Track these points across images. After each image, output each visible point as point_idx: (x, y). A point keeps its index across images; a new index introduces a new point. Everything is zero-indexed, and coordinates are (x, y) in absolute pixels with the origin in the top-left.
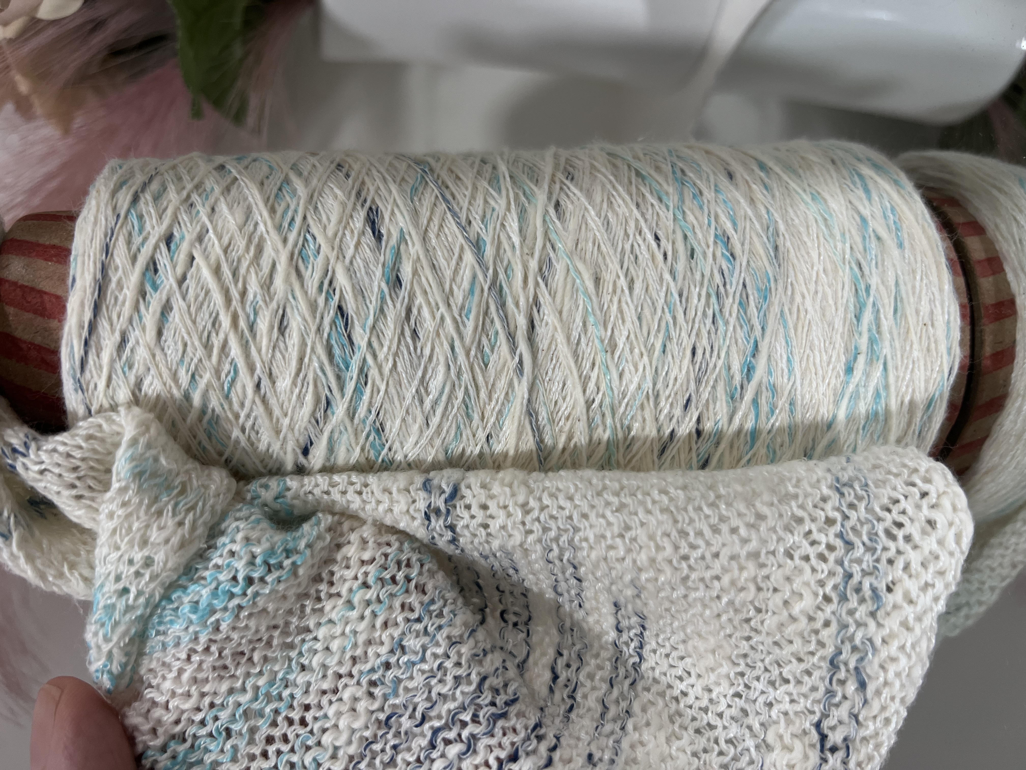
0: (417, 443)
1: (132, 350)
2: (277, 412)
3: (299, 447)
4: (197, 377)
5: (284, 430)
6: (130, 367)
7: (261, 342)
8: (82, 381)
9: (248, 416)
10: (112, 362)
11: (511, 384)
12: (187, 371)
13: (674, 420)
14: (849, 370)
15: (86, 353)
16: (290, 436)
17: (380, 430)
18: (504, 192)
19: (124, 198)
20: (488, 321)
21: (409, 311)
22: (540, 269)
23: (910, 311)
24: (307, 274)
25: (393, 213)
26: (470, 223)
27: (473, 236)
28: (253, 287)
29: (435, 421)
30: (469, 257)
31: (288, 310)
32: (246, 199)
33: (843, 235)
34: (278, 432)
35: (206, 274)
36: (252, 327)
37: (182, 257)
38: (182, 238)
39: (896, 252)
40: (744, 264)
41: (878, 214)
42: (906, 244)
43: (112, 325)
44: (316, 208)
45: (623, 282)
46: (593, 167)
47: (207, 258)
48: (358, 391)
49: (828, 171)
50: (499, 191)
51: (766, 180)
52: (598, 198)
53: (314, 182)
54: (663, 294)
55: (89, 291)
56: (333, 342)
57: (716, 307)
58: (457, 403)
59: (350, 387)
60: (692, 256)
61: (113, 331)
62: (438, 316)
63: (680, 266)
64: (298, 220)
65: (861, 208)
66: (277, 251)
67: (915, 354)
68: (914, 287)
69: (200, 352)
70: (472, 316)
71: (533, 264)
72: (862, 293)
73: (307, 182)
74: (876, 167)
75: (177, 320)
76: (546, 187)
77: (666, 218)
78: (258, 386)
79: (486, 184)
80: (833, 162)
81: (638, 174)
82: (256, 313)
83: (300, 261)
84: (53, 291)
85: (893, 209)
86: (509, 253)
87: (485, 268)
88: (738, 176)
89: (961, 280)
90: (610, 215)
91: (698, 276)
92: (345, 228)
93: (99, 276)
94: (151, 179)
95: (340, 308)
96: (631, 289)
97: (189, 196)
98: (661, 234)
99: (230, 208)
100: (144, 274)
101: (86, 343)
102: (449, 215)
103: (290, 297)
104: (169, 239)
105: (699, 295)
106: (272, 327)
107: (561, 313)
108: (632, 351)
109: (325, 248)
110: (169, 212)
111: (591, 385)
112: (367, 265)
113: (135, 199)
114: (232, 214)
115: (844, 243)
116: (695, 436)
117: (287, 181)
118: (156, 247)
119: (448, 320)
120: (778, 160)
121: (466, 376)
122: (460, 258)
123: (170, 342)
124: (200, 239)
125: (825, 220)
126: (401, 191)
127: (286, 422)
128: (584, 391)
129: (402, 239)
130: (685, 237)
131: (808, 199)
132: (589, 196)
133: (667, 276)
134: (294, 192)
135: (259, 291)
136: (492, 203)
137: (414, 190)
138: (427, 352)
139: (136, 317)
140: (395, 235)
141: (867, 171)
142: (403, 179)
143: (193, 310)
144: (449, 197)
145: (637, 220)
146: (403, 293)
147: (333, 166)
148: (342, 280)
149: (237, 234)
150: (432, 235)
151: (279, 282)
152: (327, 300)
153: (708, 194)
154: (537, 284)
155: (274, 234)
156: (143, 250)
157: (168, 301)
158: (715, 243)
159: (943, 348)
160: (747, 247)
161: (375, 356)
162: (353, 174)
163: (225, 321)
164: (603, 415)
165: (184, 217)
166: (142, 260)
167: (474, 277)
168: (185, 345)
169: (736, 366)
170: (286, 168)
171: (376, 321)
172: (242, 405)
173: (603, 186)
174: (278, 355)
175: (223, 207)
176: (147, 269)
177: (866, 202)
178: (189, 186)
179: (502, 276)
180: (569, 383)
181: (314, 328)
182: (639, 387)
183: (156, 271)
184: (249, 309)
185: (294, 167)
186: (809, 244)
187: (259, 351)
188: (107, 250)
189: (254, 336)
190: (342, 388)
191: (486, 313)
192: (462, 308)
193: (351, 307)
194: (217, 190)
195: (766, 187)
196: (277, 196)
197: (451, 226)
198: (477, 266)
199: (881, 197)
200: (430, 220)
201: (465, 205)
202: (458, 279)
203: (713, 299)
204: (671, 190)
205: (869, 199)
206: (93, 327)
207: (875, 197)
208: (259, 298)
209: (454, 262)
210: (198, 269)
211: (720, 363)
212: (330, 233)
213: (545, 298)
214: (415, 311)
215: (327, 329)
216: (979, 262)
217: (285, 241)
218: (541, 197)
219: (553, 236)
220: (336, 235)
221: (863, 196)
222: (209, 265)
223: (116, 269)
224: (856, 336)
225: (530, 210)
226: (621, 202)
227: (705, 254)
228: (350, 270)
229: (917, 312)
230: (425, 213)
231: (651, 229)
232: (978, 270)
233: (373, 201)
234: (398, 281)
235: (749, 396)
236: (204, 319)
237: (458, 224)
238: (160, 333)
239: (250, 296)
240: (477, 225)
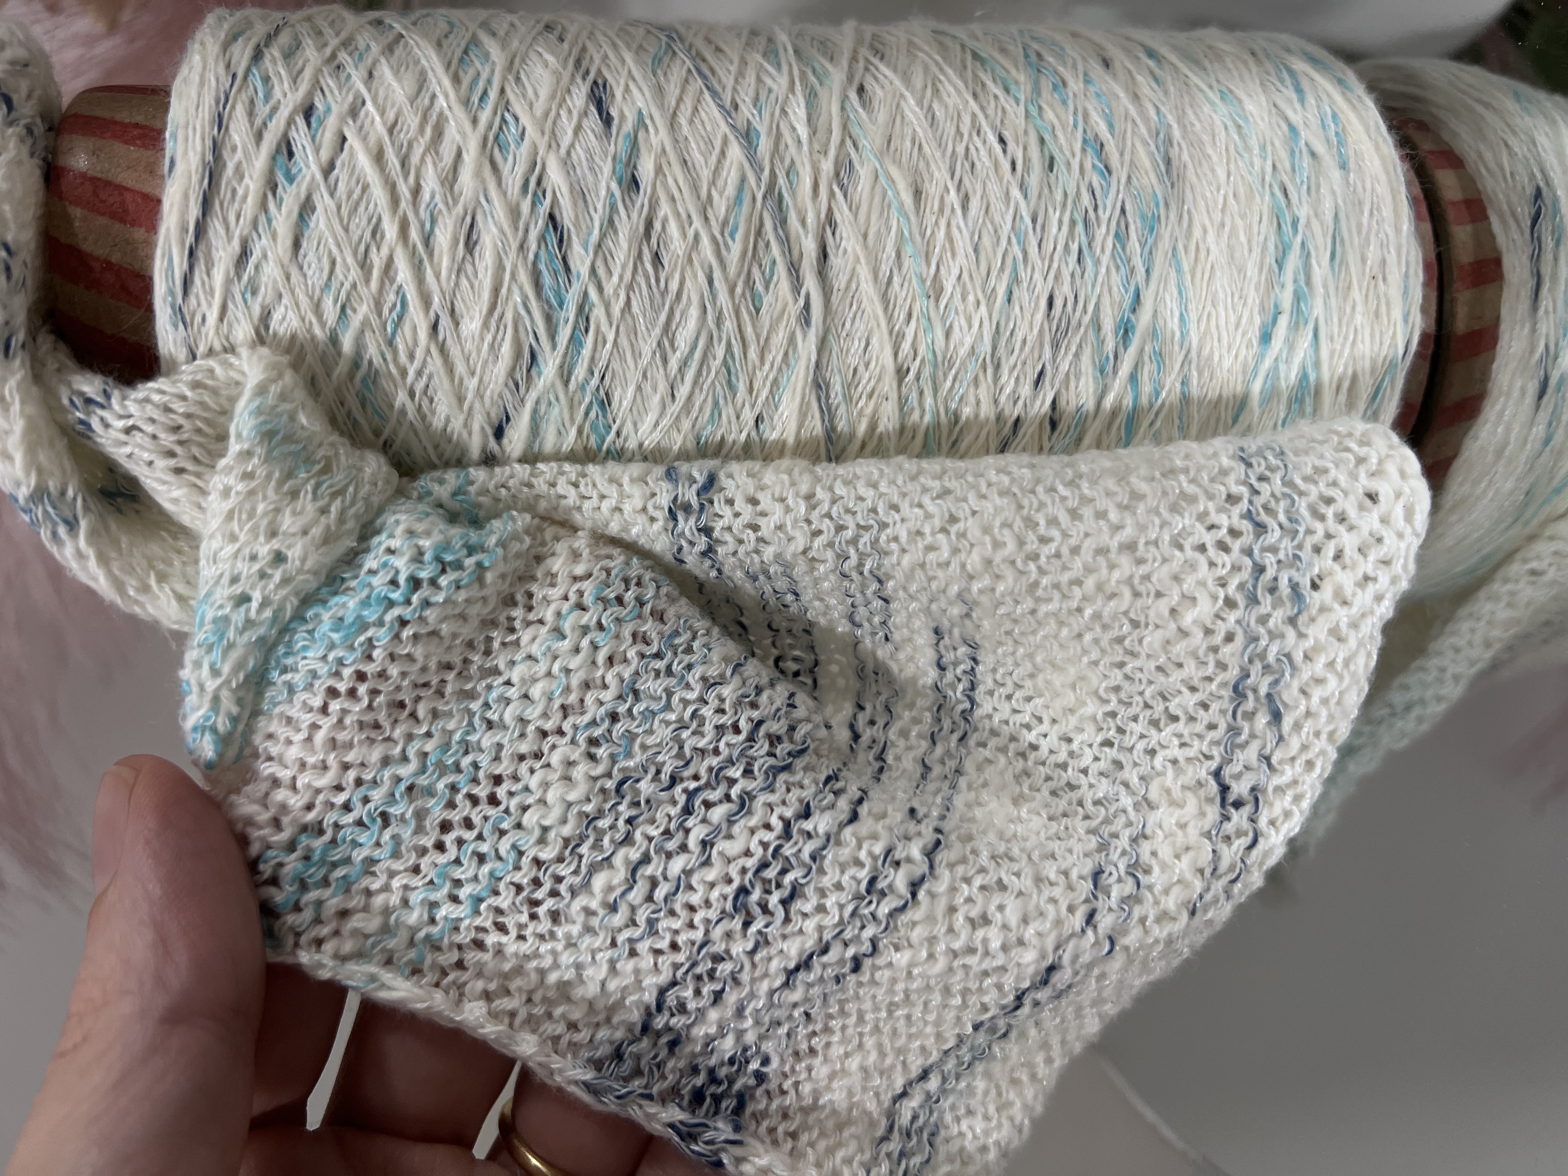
0: (657, 424)
1: (257, 268)
2: (460, 368)
3: (490, 423)
4: (349, 311)
5: (470, 396)
6: (254, 293)
7: (440, 264)
8: (185, 310)
9: (419, 373)
10: (228, 283)
11: (792, 340)
12: (336, 301)
13: (1020, 403)
14: (1266, 338)
15: (191, 267)
16: (477, 405)
17: (605, 403)
18: (785, 68)
19: (241, 54)
20: (761, 244)
21: (649, 225)
22: (837, 174)
23: (1353, 259)
24: (506, 170)
25: (627, 89)
26: (736, 107)
27: (741, 124)
28: (430, 183)
29: (683, 391)
30: (735, 152)
31: (479, 218)
32: (417, 62)
33: (1263, 148)
34: (461, 399)
35: (364, 161)
36: (427, 240)
37: (328, 137)
38: (328, 110)
39: (1336, 175)
40: (1123, 180)
41: (1314, 122)
42: (1352, 165)
43: (227, 229)
44: (518, 79)
45: (953, 197)
46: (910, 43)
47: (364, 139)
48: (575, 342)
49: (1245, 63)
50: (778, 66)
51: (1157, 71)
52: (918, 82)
53: (515, 44)
54: (1009, 218)
55: (195, 179)
56: (542, 267)
57: (1083, 238)
58: (716, 364)
59: (564, 334)
60: (1051, 168)
61: (230, 238)
62: (691, 233)
63: (1034, 180)
64: (493, 94)
65: (1290, 114)
66: (464, 135)
67: (1359, 319)
68: (1359, 226)
69: (355, 273)
70: (739, 236)
71: (827, 166)
72: (1287, 228)
73: (504, 44)
74: (1313, 61)
75: (322, 225)
76: (845, 63)
77: (1016, 113)
78: (435, 327)
79: (759, 58)
80: (1253, 54)
81: (976, 56)
82: (433, 221)
83: (496, 151)
84: (138, 187)
85: (1334, 116)
86: (793, 149)
87: (758, 170)
88: (1117, 65)
89: (1428, 226)
90: (936, 106)
91: (1059, 197)
92: (560, 106)
93: (209, 157)
94: (278, 30)
95: (552, 217)
96: (965, 208)
97: (334, 56)
98: (1008, 135)
99: (396, 73)
100: (274, 158)
101: (191, 253)
102: (707, 95)
103: (483, 200)
104: (308, 112)
105: (1060, 222)
106: (456, 241)
107: (865, 236)
108: (964, 299)
109: (529, 131)
110: (307, 74)
111: (906, 346)
112: (591, 159)
113: (257, 56)
114: (400, 81)
115: (1265, 159)
116: (1048, 427)
117: (474, 41)
118: (290, 122)
119: (705, 241)
120: (1175, 48)
121: (729, 325)
122: (723, 153)
123: (311, 257)
124: (354, 112)
125: (1239, 127)
126: (640, 62)
127: (472, 384)
128: (896, 355)
129: (641, 123)
130: (1042, 141)
131: (1214, 97)
132: (907, 79)
133: (1016, 193)
134: (487, 56)
135: (438, 188)
136: (768, 81)
137: (657, 61)
138: (674, 286)
139: (263, 219)
140: (631, 118)
141: (1300, 65)
142: (641, 47)
143: (345, 211)
144: (708, 73)
145: (974, 116)
146: (642, 200)
147: (540, 27)
148: (555, 176)
149: (407, 109)
150: (683, 120)
151: (466, 178)
152: (534, 204)
153: (1075, 85)
154: (832, 194)
155: (459, 111)
156: (271, 125)
157: (309, 198)
158: (1084, 150)
159: (1397, 314)
160: (1127, 157)
161: (600, 289)
162: (569, 37)
163: (390, 230)
164: (921, 393)
165: (329, 82)
166: (270, 139)
167: (743, 180)
168: (333, 263)
169: (1108, 325)
170: (473, 27)
171: (603, 236)
172: (411, 357)
173: (926, 69)
174: (464, 282)
175: (385, 71)
176: (278, 151)
177: (1298, 106)
178: (334, 42)
179: (782, 181)
180: (874, 341)
181: (515, 245)
182: (972, 351)
183: (291, 154)
184: (424, 214)
185: (485, 25)
186: (1215, 158)
187: (438, 276)
188: (220, 122)
189: (431, 255)
190: (552, 336)
191: (759, 233)
192: (725, 223)
193: (567, 217)
194: (375, 49)
195: (1156, 80)
196: (461, 60)
197: (710, 109)
198: (747, 165)
199: (1318, 98)
200: (680, 100)
201: (730, 82)
202: (720, 183)
203: (1080, 228)
204: (1022, 78)
205: (1302, 101)
206: (201, 230)
207: (1311, 100)
208: (438, 198)
209: (714, 159)
210: (352, 155)
211: (1087, 319)
212: (539, 111)
213: (842, 214)
214: (657, 225)
215: (533, 247)
216: (1454, 204)
217: (475, 121)
218: (837, 76)
219: (856, 130)
220: (547, 114)
221: (1294, 96)
222: (367, 149)
223: (234, 149)
224: (1277, 289)
225: (823, 93)
226: (951, 89)
227: (1068, 164)
228: (567, 163)
229: (1364, 260)
230: (672, 91)
231: (993, 128)
232: (1451, 214)
233: (599, 72)
234: (634, 183)
235: (1125, 369)
236: (360, 225)
237: (721, 107)
238: (297, 245)
239: (426, 196)
240: (746, 110)
